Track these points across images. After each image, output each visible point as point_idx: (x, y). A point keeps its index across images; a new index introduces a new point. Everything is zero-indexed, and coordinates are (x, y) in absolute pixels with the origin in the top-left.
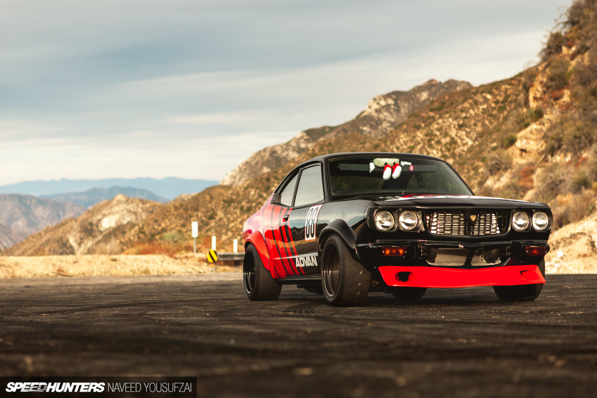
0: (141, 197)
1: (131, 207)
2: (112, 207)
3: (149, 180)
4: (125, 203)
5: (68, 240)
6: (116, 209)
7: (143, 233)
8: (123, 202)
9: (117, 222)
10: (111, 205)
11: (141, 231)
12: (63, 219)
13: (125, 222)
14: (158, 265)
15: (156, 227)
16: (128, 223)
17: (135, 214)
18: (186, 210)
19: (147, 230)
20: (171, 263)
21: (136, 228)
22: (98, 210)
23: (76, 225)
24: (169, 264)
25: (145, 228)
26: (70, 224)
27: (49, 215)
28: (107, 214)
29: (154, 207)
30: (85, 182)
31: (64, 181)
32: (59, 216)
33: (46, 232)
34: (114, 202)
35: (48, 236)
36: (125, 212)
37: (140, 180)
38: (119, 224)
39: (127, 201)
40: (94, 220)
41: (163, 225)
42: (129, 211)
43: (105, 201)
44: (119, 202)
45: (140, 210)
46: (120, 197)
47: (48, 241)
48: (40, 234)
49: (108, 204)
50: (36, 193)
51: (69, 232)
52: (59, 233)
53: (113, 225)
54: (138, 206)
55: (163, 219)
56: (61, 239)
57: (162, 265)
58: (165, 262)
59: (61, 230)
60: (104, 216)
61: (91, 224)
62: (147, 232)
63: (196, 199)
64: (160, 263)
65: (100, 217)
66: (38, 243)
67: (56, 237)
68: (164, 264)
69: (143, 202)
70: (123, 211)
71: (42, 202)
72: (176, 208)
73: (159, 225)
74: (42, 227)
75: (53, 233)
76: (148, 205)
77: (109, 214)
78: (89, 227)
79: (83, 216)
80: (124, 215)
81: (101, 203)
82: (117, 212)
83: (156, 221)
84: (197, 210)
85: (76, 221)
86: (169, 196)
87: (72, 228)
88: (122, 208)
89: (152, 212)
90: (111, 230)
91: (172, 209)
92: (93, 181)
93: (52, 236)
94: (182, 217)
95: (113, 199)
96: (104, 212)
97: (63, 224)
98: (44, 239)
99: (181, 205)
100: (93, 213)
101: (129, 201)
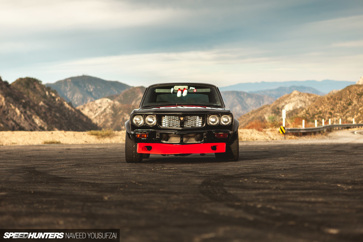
0: (309, 92)
1: (302, 98)
2: (290, 98)
3: (314, 82)
4: (298, 96)
5: (264, 118)
6: (293, 99)
7: (309, 114)
8: (297, 95)
9: (293, 107)
10: (290, 97)
11: (307, 112)
12: (262, 105)
13: (298, 107)
14: (249, 135)
15: (316, 110)
16: (300, 107)
17: (305, 102)
18: (335, 100)
19: (311, 112)
20: (256, 134)
21: (304, 111)
22: (282, 100)
23: (269, 109)
24: (255, 134)
25: (310, 111)
26: (266, 108)
27: (254, 103)
28: (287, 102)
29: (316, 98)
30: (275, 83)
31: (263, 83)
32: (260, 104)
33: (252, 113)
34: (292, 95)
35: (253, 115)
36: (299, 101)
37: (308, 81)
38: (295, 108)
39: (300, 95)
40: (280, 106)
41: (320, 109)
42: (301, 101)
43: (286, 95)
44: (295, 95)
45: (307, 100)
46: (295, 92)
47: (253, 118)
48: (248, 114)
49: (288, 96)
50: (247, 90)
51: (265, 113)
52: (259, 114)
53: (291, 109)
54: (306, 97)
55: (321, 105)
56: (261, 117)
57: (251, 135)
58: (253, 133)
59: (260, 112)
60: (286, 103)
61: (278, 108)
62: (311, 113)
63: (340, 93)
64: (250, 134)
65: (283, 104)
66: (248, 120)
67: (257, 116)
68: (252, 135)
69: (309, 95)
70: (297, 100)
71: (250, 95)
72: (328, 99)
73: (318, 109)
74: (250, 110)
75: (256, 114)
76: (312, 97)
77: (289, 102)
78: (277, 110)
79: (274, 104)
80: (297, 103)
81: (284, 96)
82: (294, 101)
83: (316, 107)
84: (341, 100)
85: (269, 106)
86: (326, 91)
87: (267, 111)
88: (297, 99)
89: (314, 101)
90: (290, 112)
91: (326, 99)
92: (280, 83)
93: (256, 115)
94: (332, 104)
95: (291, 93)
96: (286, 101)
97: (262, 109)
98: (251, 117)
99: (332, 97)
100: (279, 102)
101: (301, 95)
